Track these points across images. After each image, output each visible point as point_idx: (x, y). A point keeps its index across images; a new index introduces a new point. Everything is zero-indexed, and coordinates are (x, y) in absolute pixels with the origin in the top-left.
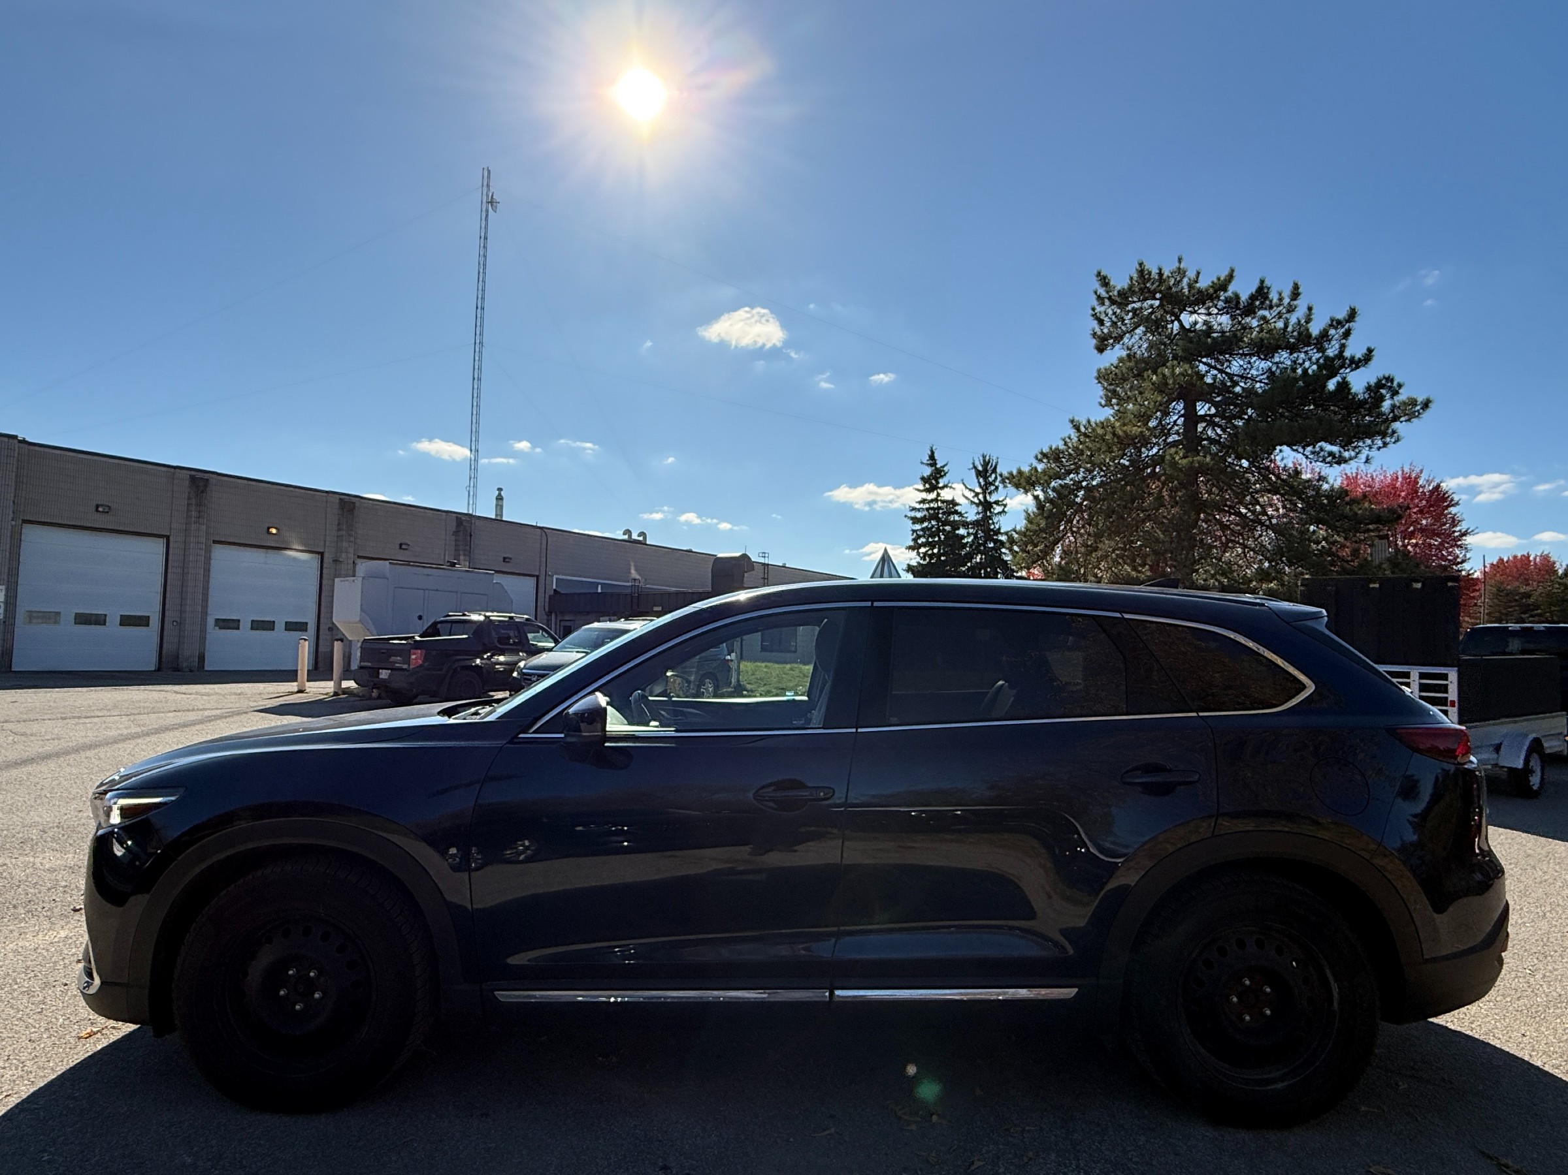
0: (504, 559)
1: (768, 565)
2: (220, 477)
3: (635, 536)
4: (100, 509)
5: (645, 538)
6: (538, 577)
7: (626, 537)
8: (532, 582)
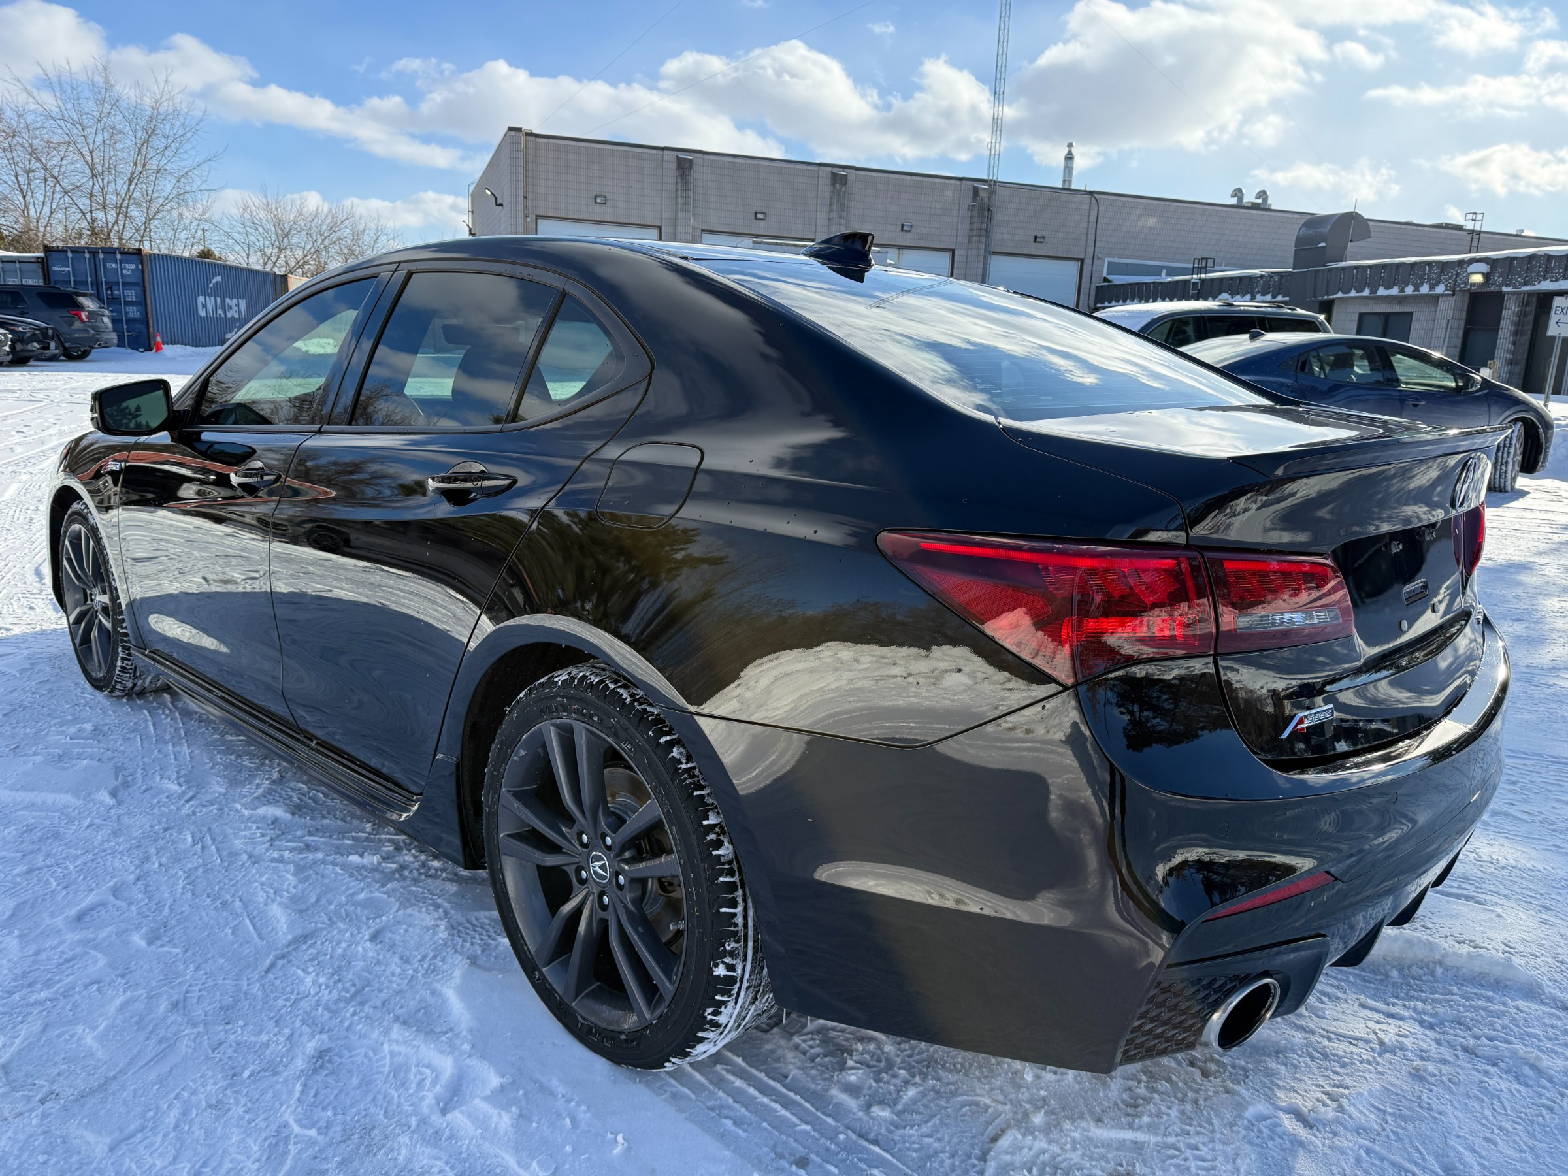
0: (1036, 237)
1: (1480, 232)
2: (706, 157)
3: (1249, 198)
4: (599, 200)
5: (1265, 200)
6: (1082, 261)
7: (1234, 201)
8: (1074, 267)
